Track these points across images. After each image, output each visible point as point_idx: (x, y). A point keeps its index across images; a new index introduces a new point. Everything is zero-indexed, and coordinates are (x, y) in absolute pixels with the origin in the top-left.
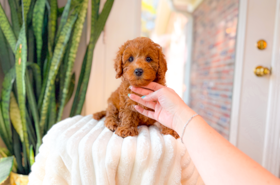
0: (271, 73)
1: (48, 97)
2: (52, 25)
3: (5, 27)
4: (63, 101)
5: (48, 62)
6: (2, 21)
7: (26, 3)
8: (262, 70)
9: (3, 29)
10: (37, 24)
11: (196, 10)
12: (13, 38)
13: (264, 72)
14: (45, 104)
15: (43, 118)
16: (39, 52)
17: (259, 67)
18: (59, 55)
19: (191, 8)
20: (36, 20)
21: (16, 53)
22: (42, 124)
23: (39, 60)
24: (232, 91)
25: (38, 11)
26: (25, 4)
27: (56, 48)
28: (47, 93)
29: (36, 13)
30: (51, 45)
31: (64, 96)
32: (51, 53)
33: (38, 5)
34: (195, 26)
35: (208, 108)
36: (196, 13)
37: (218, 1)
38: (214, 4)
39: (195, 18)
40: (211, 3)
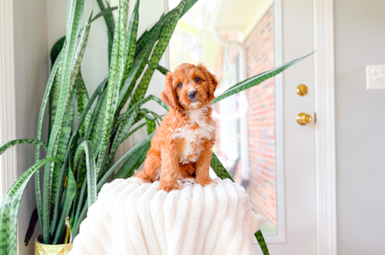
0: (315, 120)
8: (304, 118)
11: (246, 40)
13: (305, 120)
17: (301, 115)
19: (241, 39)
34: (247, 59)
35: (268, 163)
36: (248, 44)
37: (270, 30)
38: (266, 34)
39: (247, 49)
40: (262, 32)
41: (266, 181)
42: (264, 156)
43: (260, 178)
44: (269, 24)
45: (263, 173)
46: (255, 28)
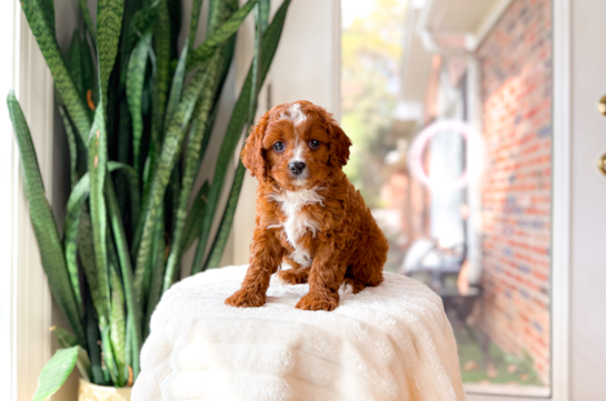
1: (149, 228)
2: (159, 91)
3: (70, 99)
4: (178, 234)
5: (152, 163)
6: (65, 88)
7: (107, 53)
9: (66, 102)
10: (133, 91)
12: (85, 119)
14: (144, 244)
15: (140, 271)
16: (136, 144)
18: (172, 148)
20: (132, 83)
21: (90, 146)
22: (138, 282)
23: (136, 160)
24: (550, 213)
25: (136, 66)
26: (103, 56)
27: (168, 134)
28: (149, 223)
29: (133, 70)
30: (157, 129)
31: (180, 224)
32: (157, 146)
33: (136, 55)
34: (482, 78)
35: (519, 256)
36: (484, 52)
37: (526, 22)
38: (519, 29)
39: (482, 62)
40: (512, 26)
41: (513, 288)
42: (513, 243)
43: (503, 282)
44: (524, 12)
45: (509, 274)
46: (499, 21)
